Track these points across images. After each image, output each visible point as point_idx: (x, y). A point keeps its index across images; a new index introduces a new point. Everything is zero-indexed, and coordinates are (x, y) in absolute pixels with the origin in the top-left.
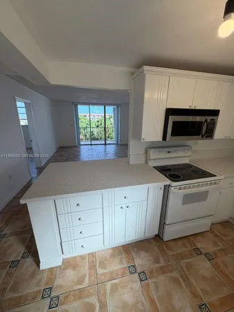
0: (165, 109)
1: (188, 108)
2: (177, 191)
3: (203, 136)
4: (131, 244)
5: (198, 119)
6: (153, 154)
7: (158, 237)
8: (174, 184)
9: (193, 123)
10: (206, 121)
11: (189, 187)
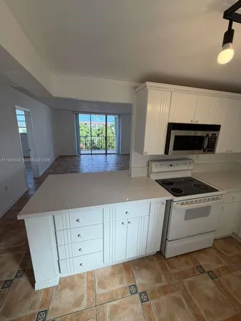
0: (167, 124)
1: (190, 123)
2: (179, 206)
3: (204, 151)
4: (132, 261)
5: (200, 133)
6: (155, 168)
7: (160, 254)
8: (176, 199)
9: (195, 137)
10: (208, 135)
11: (192, 203)
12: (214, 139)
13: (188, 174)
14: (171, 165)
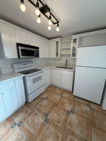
0: (16, 43)
2: (29, 78)
3: (35, 57)
5: (32, 49)
6: (16, 66)
10: (35, 50)
11: (34, 76)
12: (38, 52)
13: (33, 68)
14: (24, 65)
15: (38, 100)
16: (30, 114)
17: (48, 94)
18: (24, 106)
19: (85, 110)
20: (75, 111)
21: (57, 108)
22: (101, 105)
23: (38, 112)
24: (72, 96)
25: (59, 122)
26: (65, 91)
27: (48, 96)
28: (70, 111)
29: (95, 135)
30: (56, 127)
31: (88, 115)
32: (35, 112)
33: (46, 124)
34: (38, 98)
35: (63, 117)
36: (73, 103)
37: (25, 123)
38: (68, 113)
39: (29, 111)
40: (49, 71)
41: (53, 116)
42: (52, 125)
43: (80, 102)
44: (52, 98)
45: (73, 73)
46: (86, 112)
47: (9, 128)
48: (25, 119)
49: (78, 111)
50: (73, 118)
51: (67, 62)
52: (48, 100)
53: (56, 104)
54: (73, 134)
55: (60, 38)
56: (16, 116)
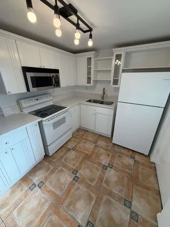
0: (21, 68)
1: (39, 67)
2: (47, 123)
3: (54, 86)
4: (28, 173)
5: (48, 75)
7: (46, 156)
8: (44, 119)
10: (53, 76)
11: (54, 118)
12: (57, 78)
13: (51, 103)
14: (37, 100)
15: (62, 151)
16: (53, 172)
17: (75, 142)
18: (43, 161)
19: (126, 163)
20: (115, 165)
21: (90, 162)
22: (149, 156)
23: (64, 169)
24: (111, 144)
25: (92, 180)
26: (101, 136)
27: (76, 146)
28: (107, 165)
29: (137, 194)
30: (89, 186)
31: (131, 170)
32: (60, 168)
33: (75, 184)
34: (63, 149)
35: (98, 174)
36: (111, 154)
37: (47, 184)
38: (105, 168)
39: (52, 168)
40: (77, 108)
41: (84, 173)
42: (84, 184)
43: (121, 153)
44: (82, 148)
45: (112, 111)
46: (128, 166)
47: (26, 191)
48: (46, 178)
49: (118, 164)
50: (111, 174)
51: (104, 93)
52: (77, 151)
53: (87, 157)
54: (110, 194)
55: (93, 52)
56: (34, 174)
